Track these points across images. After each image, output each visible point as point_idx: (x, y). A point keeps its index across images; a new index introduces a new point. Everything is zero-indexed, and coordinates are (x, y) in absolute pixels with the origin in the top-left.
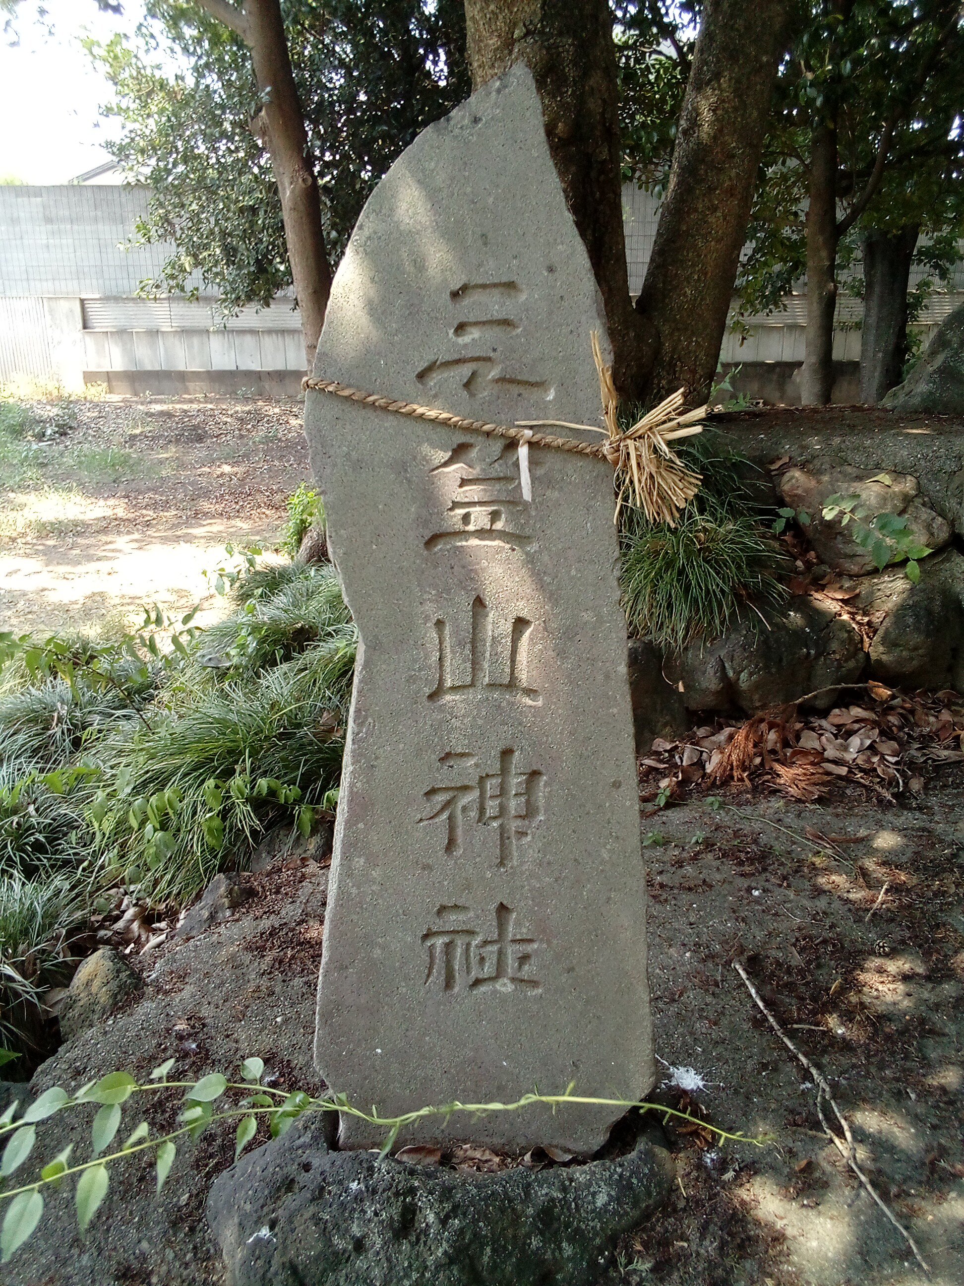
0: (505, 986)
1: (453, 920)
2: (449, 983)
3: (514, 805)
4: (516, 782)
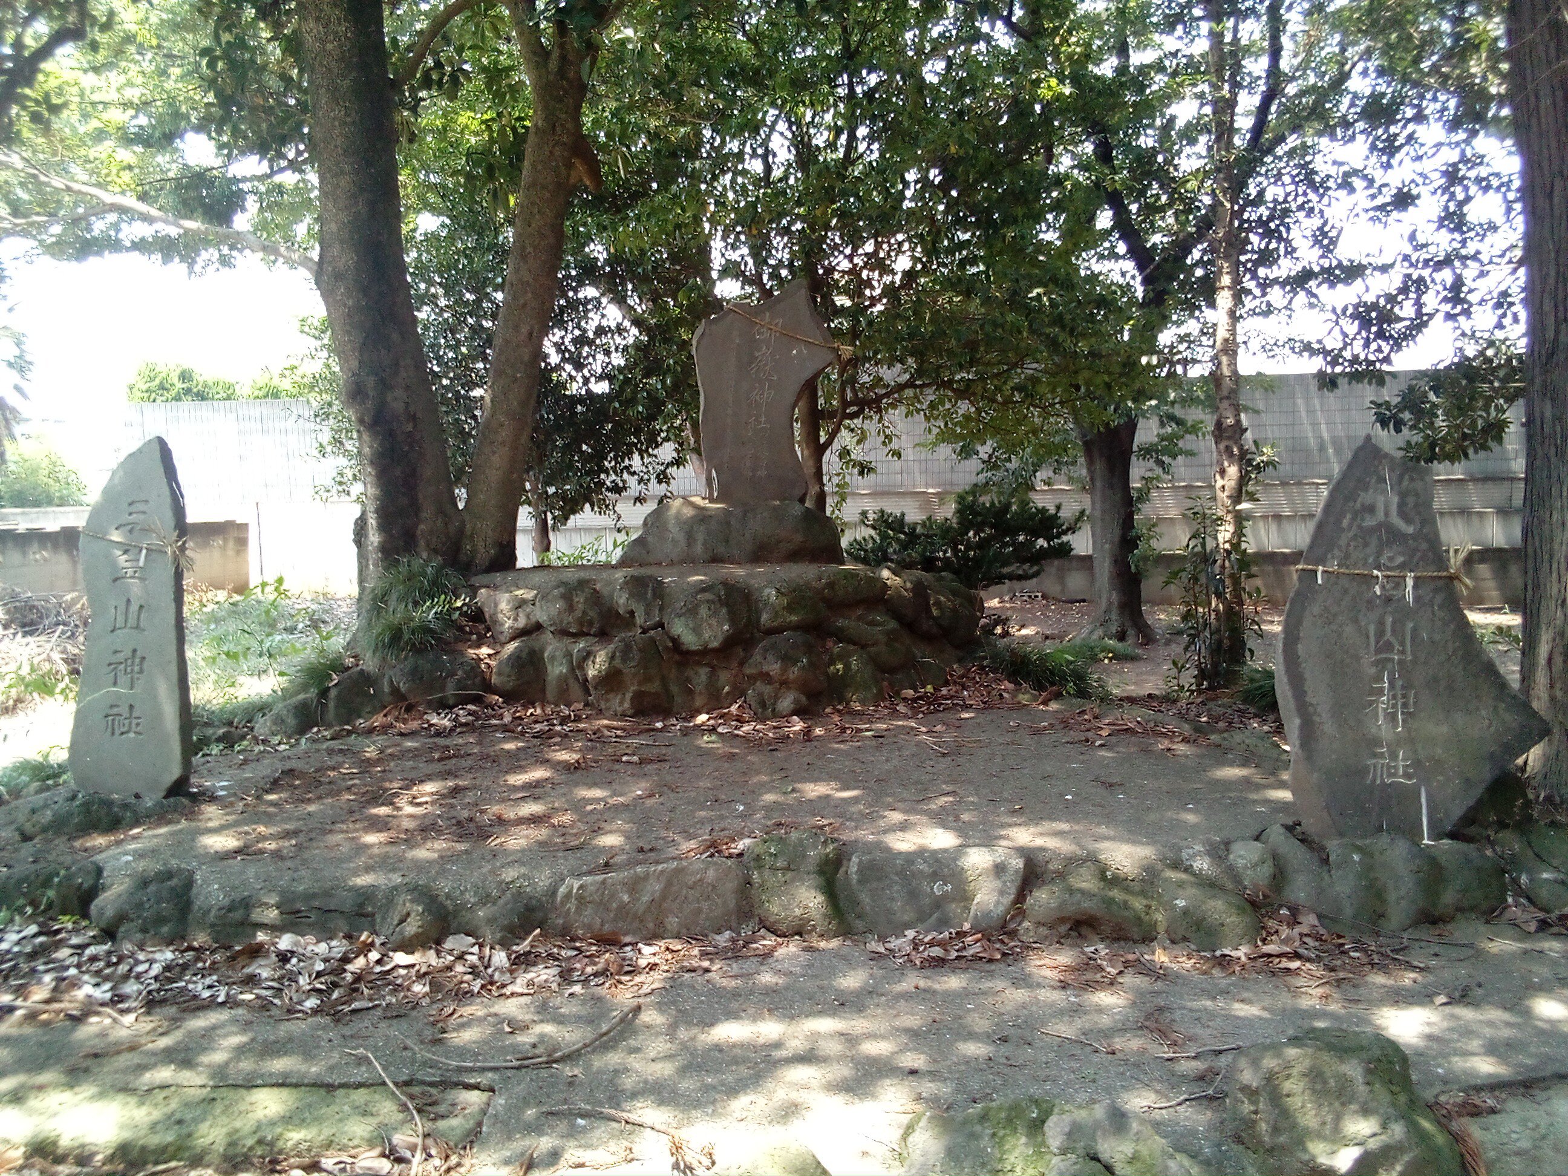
0: (132, 735)
1: (115, 710)
2: (113, 734)
3: (137, 668)
4: (137, 660)
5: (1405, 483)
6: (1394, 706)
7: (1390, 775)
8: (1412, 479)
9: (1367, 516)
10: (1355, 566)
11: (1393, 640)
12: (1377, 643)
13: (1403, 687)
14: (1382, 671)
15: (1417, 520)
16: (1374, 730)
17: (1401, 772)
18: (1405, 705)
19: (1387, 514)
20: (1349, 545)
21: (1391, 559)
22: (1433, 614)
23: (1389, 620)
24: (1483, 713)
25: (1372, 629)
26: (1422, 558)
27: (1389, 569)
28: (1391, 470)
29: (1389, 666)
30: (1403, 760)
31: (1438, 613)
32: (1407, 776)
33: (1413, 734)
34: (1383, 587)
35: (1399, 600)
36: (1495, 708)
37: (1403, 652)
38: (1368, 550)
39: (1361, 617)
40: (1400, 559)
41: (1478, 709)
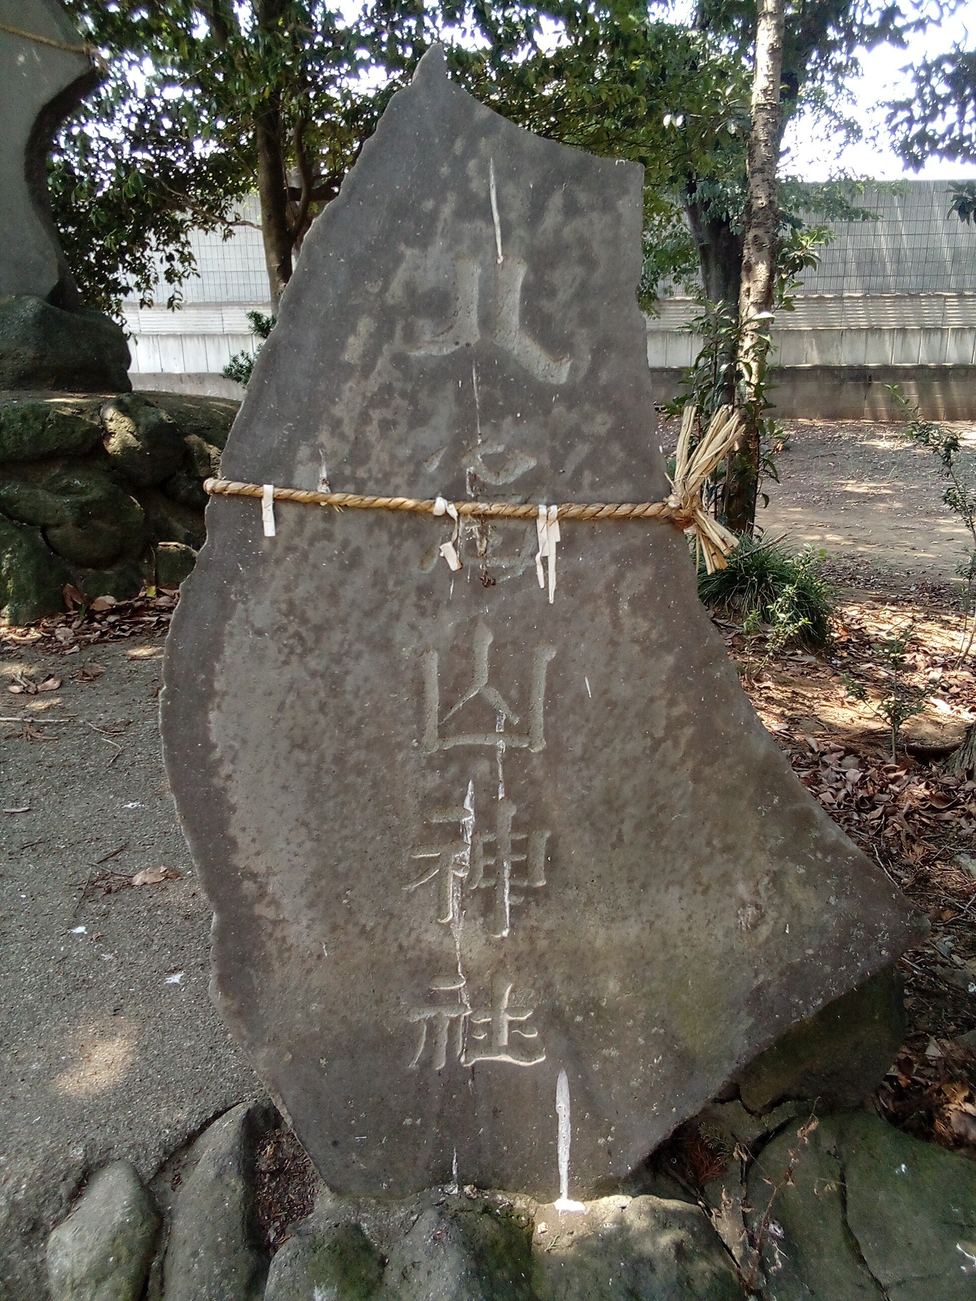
5: (551, 219)
6: (489, 872)
7: (472, 1046)
8: (571, 209)
9: (425, 326)
10: (385, 483)
11: (494, 697)
12: (446, 705)
13: (517, 825)
14: (460, 781)
15: (583, 339)
16: (431, 937)
17: (504, 1040)
18: (520, 870)
19: (488, 321)
20: (364, 418)
21: (496, 463)
22: (616, 623)
23: (486, 640)
24: (742, 890)
25: (433, 665)
26: (592, 462)
27: (486, 493)
28: (506, 175)
29: (482, 767)
30: (510, 1010)
31: (627, 623)
32: (518, 1046)
33: (542, 944)
34: (469, 549)
35: (516, 585)
36: (776, 878)
37: (523, 730)
38: (425, 436)
39: (399, 633)
40: (527, 464)
41: (726, 879)
